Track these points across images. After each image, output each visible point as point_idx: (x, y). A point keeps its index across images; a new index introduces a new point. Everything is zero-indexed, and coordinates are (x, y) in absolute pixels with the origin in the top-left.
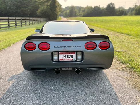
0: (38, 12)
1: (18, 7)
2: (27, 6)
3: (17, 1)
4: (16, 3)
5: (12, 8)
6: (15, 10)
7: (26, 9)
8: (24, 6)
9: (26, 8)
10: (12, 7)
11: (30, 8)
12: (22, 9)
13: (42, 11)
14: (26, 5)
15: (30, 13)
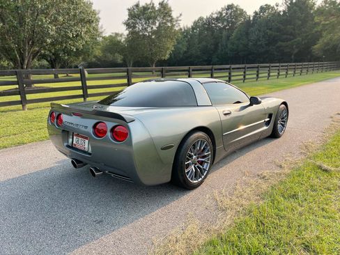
0: (317, 48)
1: (272, 41)
2: (292, 37)
3: (271, 29)
4: (269, 32)
5: (259, 43)
6: (263, 47)
7: (289, 42)
8: (285, 37)
9: (290, 40)
10: (260, 41)
11: (299, 40)
12: (280, 43)
13: (328, 44)
14: (291, 34)
15: (296, 51)
